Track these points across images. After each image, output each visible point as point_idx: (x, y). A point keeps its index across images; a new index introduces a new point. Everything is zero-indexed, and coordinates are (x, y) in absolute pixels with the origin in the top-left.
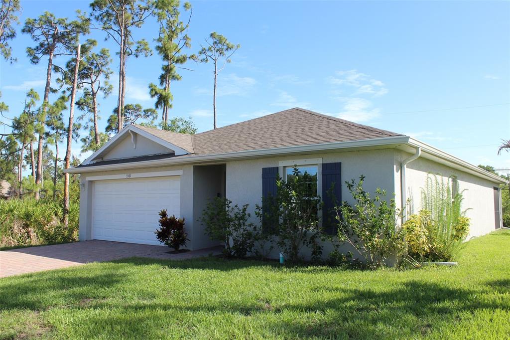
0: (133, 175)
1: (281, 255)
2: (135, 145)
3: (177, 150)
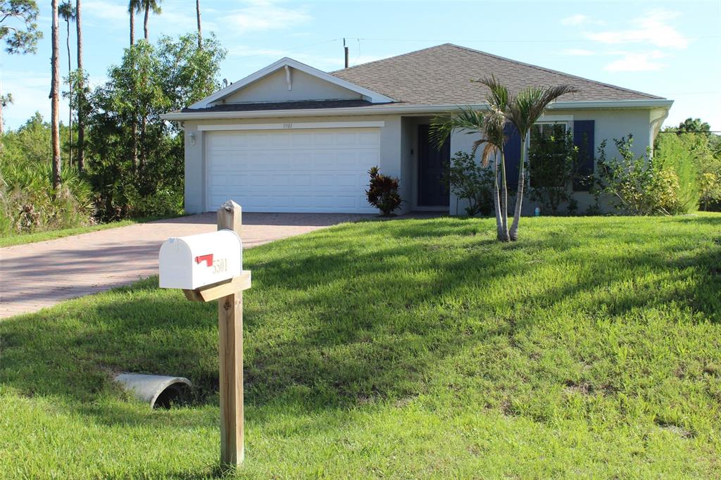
0: (295, 125)
1: (537, 210)
2: (290, 86)
3: (375, 97)
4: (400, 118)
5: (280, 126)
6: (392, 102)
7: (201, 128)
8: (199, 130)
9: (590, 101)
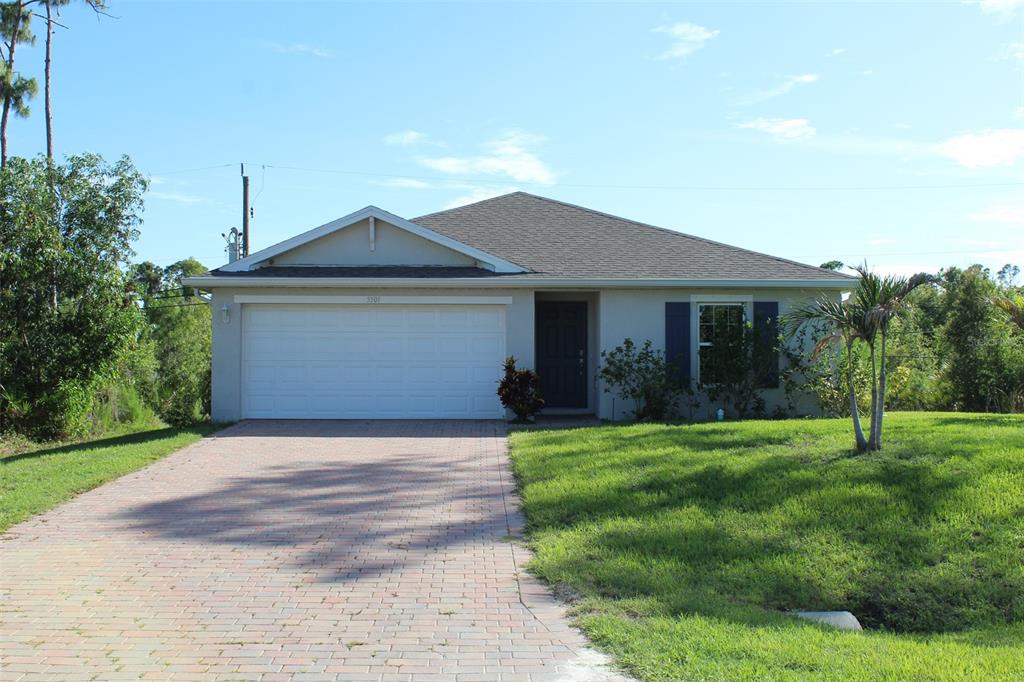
0: (384, 299)
1: (721, 413)
2: (373, 245)
3: (499, 264)
4: (533, 293)
5: (362, 299)
6: (523, 273)
7: (239, 299)
8: (236, 301)
9: (775, 278)
